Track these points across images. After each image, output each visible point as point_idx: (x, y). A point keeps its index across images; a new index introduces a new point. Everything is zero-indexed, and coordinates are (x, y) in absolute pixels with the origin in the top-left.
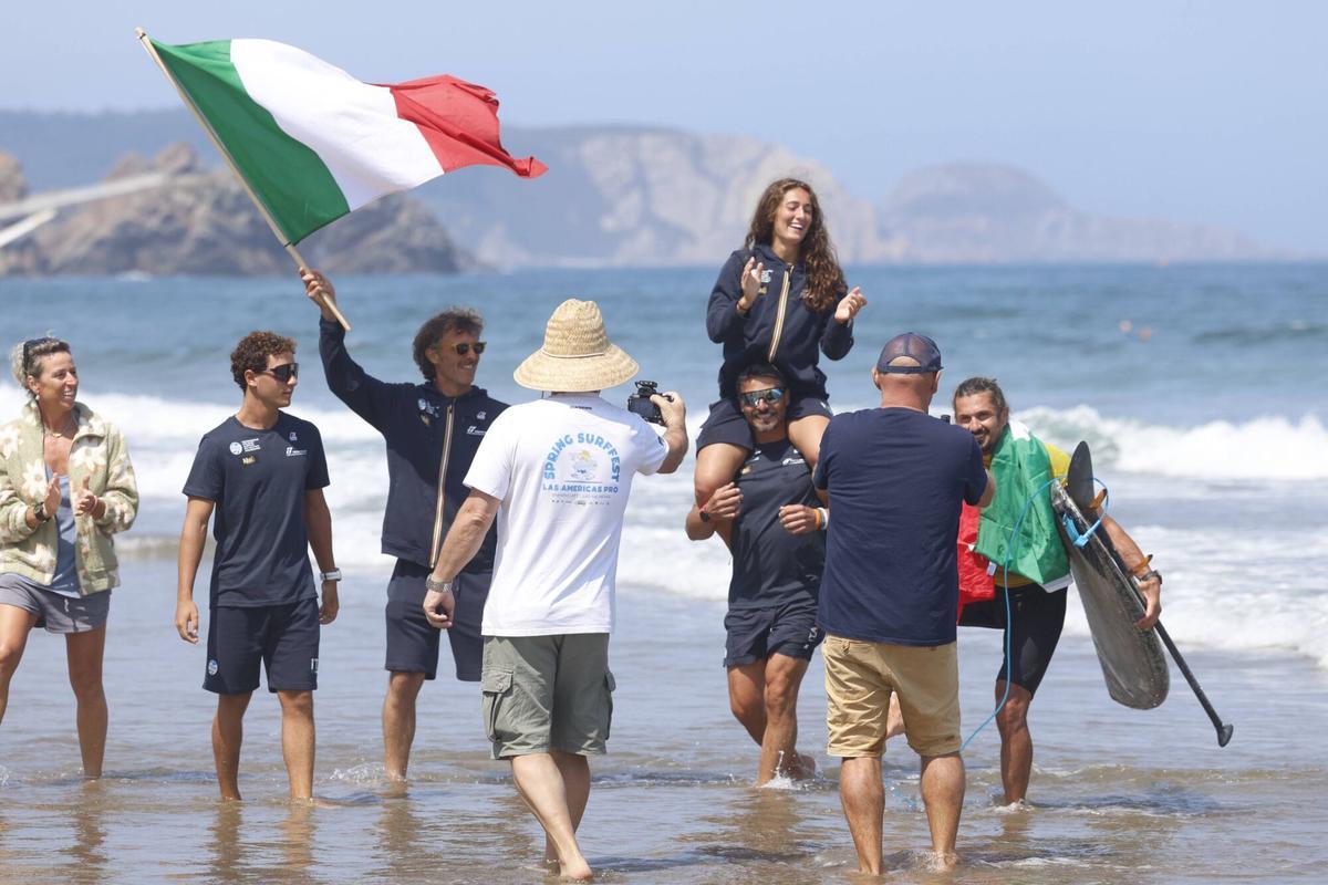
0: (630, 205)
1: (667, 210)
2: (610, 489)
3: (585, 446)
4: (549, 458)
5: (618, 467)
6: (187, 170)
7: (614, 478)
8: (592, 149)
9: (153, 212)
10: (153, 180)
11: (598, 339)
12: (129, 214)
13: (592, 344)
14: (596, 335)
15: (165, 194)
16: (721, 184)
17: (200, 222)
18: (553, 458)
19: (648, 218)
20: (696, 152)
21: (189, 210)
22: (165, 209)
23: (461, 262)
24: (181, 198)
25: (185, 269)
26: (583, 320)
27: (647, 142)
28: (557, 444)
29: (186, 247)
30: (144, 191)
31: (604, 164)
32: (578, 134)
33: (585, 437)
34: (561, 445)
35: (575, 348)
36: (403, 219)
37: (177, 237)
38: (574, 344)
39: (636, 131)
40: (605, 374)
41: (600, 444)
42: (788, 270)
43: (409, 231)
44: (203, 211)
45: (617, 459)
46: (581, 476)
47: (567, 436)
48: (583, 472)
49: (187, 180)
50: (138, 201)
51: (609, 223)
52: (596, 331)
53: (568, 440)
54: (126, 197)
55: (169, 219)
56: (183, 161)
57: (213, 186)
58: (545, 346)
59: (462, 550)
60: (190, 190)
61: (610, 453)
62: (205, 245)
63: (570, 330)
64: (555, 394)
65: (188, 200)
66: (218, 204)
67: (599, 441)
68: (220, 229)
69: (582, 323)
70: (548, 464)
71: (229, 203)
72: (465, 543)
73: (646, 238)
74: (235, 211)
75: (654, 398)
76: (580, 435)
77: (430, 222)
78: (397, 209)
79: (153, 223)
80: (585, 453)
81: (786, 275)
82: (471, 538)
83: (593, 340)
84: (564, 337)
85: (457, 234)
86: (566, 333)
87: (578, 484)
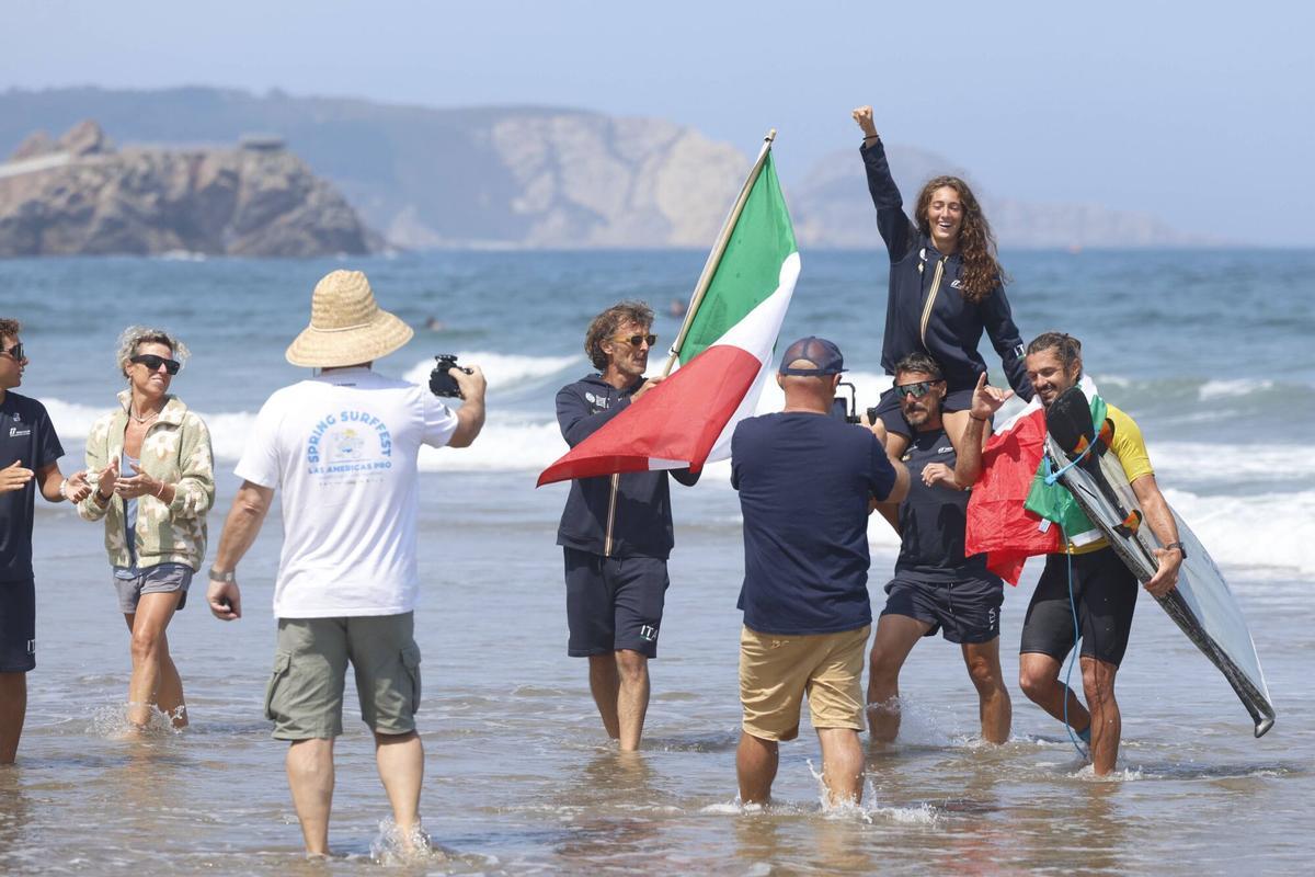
0: (543, 186)
1: (579, 193)
2: (382, 465)
3: (350, 424)
4: (311, 442)
5: (389, 443)
6: (94, 149)
7: (384, 453)
8: (503, 131)
9: (60, 191)
10: (60, 160)
11: (362, 310)
12: (36, 194)
13: (356, 316)
14: (359, 307)
15: (72, 173)
16: (634, 167)
17: (107, 202)
18: (314, 441)
19: (560, 200)
20: (608, 134)
21: (97, 190)
22: (72, 190)
23: (370, 244)
24: (86, 176)
25: (90, 250)
26: (345, 292)
27: (559, 123)
28: (318, 427)
29: (93, 228)
30: (51, 171)
31: (516, 146)
32: (489, 115)
33: (349, 414)
34: (322, 427)
35: (337, 322)
36: (313, 200)
37: (85, 216)
38: (336, 317)
39: (547, 113)
40: (368, 346)
41: (366, 421)
42: (942, 259)
43: (318, 213)
44: (109, 191)
45: (386, 434)
46: (348, 456)
47: (330, 416)
48: (349, 451)
49: (92, 160)
50: (44, 181)
51: (520, 206)
52: (359, 302)
53: (331, 420)
54: (33, 176)
55: (76, 198)
56: (90, 140)
57: (120, 166)
58: (313, 322)
59: (239, 539)
60: (96, 169)
61: (377, 428)
62: (112, 225)
63: (330, 303)
64: (326, 370)
65: (97, 180)
66: (125, 184)
67: (365, 418)
68: (127, 209)
69: (342, 295)
70: (311, 447)
71: (136, 183)
72: (240, 532)
73: (558, 220)
74: (142, 191)
75: (453, 372)
76: (343, 414)
77: (341, 204)
78: (307, 190)
79: (60, 203)
80: (350, 431)
81: (940, 264)
82: (246, 525)
83: (355, 311)
84: (326, 311)
85: (367, 215)
86: (328, 306)
87: (344, 464)
